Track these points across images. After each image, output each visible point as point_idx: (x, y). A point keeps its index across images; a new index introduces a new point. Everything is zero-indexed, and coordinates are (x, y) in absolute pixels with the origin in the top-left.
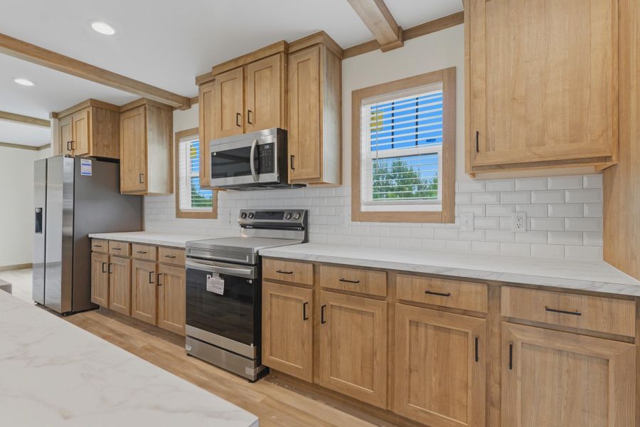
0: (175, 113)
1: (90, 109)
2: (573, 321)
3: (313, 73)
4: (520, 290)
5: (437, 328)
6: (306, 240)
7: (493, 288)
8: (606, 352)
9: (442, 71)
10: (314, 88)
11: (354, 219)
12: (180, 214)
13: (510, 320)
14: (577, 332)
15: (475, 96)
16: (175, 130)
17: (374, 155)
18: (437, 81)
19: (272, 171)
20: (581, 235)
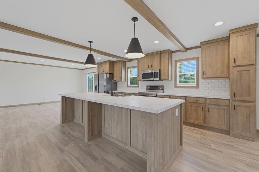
0: (127, 62)
1: (109, 63)
2: (219, 104)
3: (167, 58)
4: (210, 99)
5: (195, 106)
6: (163, 92)
7: (206, 99)
8: (224, 108)
9: (196, 57)
10: (167, 61)
11: (175, 88)
12: (128, 86)
13: (209, 104)
14: (220, 105)
15: (203, 65)
16: (127, 66)
17: (180, 74)
18: (195, 59)
19: (158, 78)
20: (225, 91)
